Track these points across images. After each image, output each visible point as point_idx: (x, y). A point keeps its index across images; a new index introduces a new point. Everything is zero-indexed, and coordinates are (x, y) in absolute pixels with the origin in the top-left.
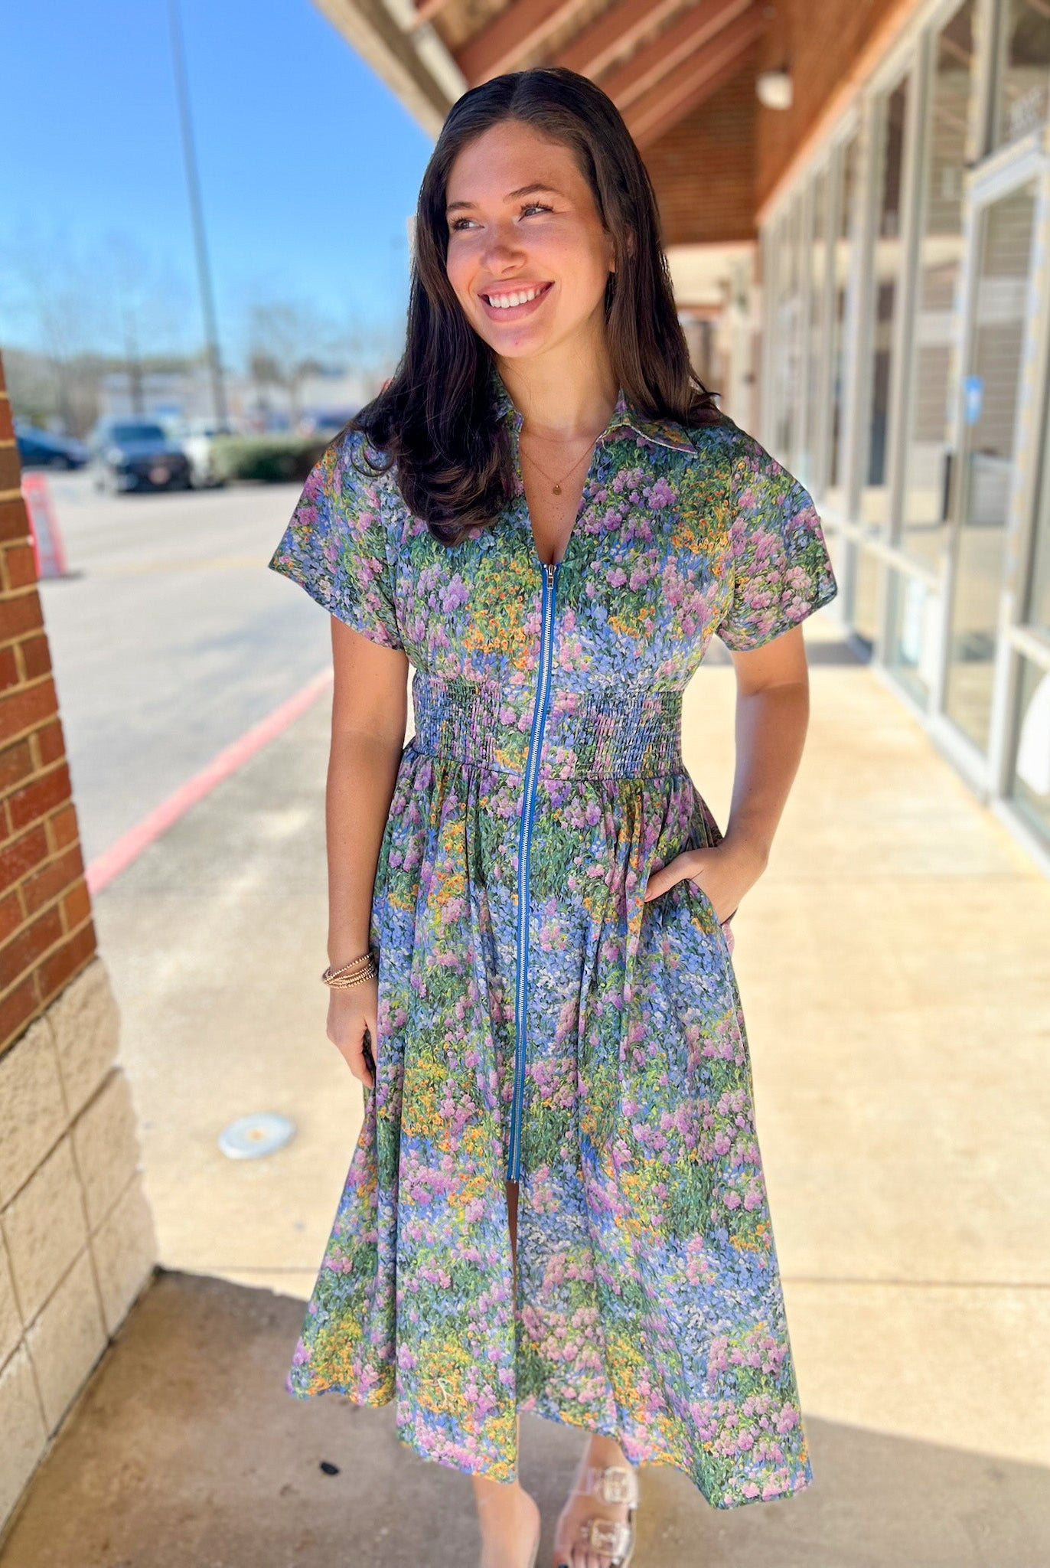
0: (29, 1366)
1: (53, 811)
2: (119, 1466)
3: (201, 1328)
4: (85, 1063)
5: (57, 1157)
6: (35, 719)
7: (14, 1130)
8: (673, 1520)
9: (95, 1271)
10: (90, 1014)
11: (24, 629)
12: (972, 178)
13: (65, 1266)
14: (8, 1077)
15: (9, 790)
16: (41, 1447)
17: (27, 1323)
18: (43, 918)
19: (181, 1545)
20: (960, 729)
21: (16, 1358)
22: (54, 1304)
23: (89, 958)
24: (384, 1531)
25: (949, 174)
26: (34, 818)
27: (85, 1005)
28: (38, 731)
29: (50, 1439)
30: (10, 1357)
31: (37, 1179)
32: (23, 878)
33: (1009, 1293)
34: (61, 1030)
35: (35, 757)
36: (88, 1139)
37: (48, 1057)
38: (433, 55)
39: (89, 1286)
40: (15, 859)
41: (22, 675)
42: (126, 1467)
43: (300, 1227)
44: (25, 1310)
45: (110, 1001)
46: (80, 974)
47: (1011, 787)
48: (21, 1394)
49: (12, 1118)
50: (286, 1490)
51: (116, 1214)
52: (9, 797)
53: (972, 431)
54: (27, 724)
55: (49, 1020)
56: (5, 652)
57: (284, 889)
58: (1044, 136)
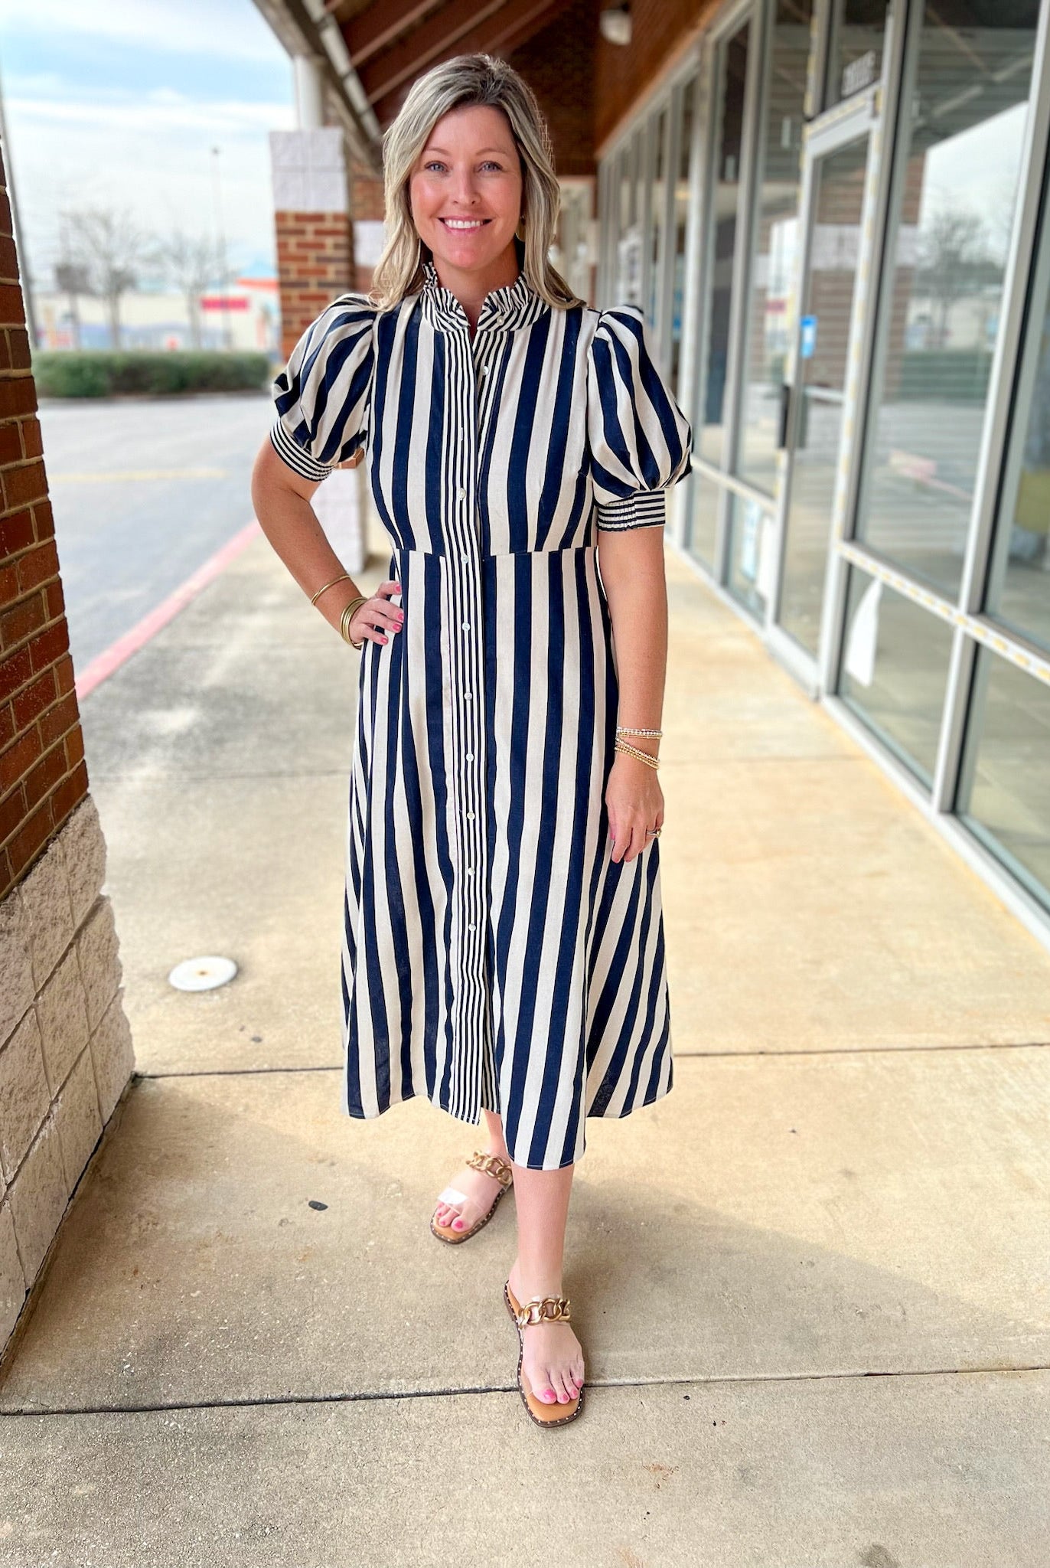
0: (56, 1133)
1: (57, 660)
2: (136, 1215)
3: (185, 1117)
4: (86, 883)
5: (67, 958)
6: (45, 576)
7: (43, 929)
8: (604, 1218)
9: (94, 1067)
10: (85, 841)
11: (36, 495)
12: (809, 130)
13: (76, 1057)
14: (38, 883)
15: (31, 635)
16: (63, 1206)
17: (53, 1098)
18: (52, 752)
19: (200, 1265)
20: (793, 638)
21: (47, 1123)
22: (69, 1084)
23: (84, 794)
24: (372, 1243)
25: (787, 124)
26: (47, 664)
27: (83, 834)
28: (46, 586)
29: (70, 1199)
30: (43, 1123)
31: (56, 976)
32: (40, 715)
33: (851, 1055)
34: (70, 851)
35: (46, 610)
36: (87, 951)
37: (62, 872)
39: (92, 1080)
40: (35, 697)
41: (36, 538)
42: (140, 1216)
43: (258, 1040)
44: (52, 1085)
45: (100, 834)
46: (78, 806)
47: (839, 685)
48: (51, 1156)
49: (41, 919)
50: (283, 1223)
51: (106, 1020)
52: (30, 641)
53: (804, 365)
54: (41, 580)
55: (60, 841)
56: (25, 514)
57: (185, 776)
58: (875, 98)
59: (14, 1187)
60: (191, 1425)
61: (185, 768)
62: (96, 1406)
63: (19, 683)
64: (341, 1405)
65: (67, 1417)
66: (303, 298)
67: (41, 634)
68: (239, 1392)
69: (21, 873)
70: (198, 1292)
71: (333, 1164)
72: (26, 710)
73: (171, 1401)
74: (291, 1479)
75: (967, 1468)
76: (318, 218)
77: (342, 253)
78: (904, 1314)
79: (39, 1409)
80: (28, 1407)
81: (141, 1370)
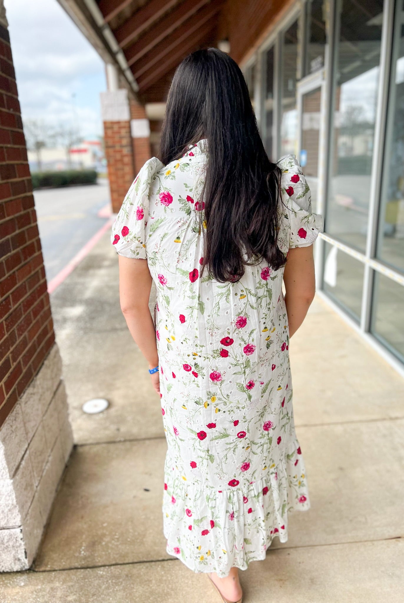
1: (44, 294)
2: (80, 497)
4: (56, 375)
5: (52, 403)
6: (40, 265)
7: (44, 393)
9: (61, 443)
10: (56, 360)
11: (36, 237)
12: (299, 84)
13: (55, 439)
15: (36, 286)
18: (45, 328)
19: (105, 514)
23: (54, 342)
25: (290, 82)
26: (41, 296)
27: (55, 357)
28: (40, 269)
29: (56, 492)
32: (40, 315)
34: (51, 363)
35: (41, 277)
37: (49, 371)
38: (108, 34)
39: (60, 446)
40: (38, 308)
41: (36, 251)
42: (82, 497)
43: (118, 430)
45: (60, 357)
46: (52, 347)
50: (135, 497)
51: (65, 425)
52: (37, 288)
54: (38, 266)
55: (48, 360)
56: (33, 243)
57: (81, 332)
58: (323, 73)
59: (39, 488)
60: (108, 573)
61: (82, 329)
62: (73, 567)
63: (33, 304)
64: (163, 563)
65: (63, 572)
66: (115, 152)
67: (40, 286)
68: (125, 560)
69: (36, 372)
70: (105, 525)
71: (151, 475)
72: (36, 314)
73: (100, 564)
74: (147, 591)
75: (393, 574)
76: (118, 123)
77: (128, 135)
78: (366, 519)
79: (52, 569)
80: (48, 569)
81: (87, 554)
